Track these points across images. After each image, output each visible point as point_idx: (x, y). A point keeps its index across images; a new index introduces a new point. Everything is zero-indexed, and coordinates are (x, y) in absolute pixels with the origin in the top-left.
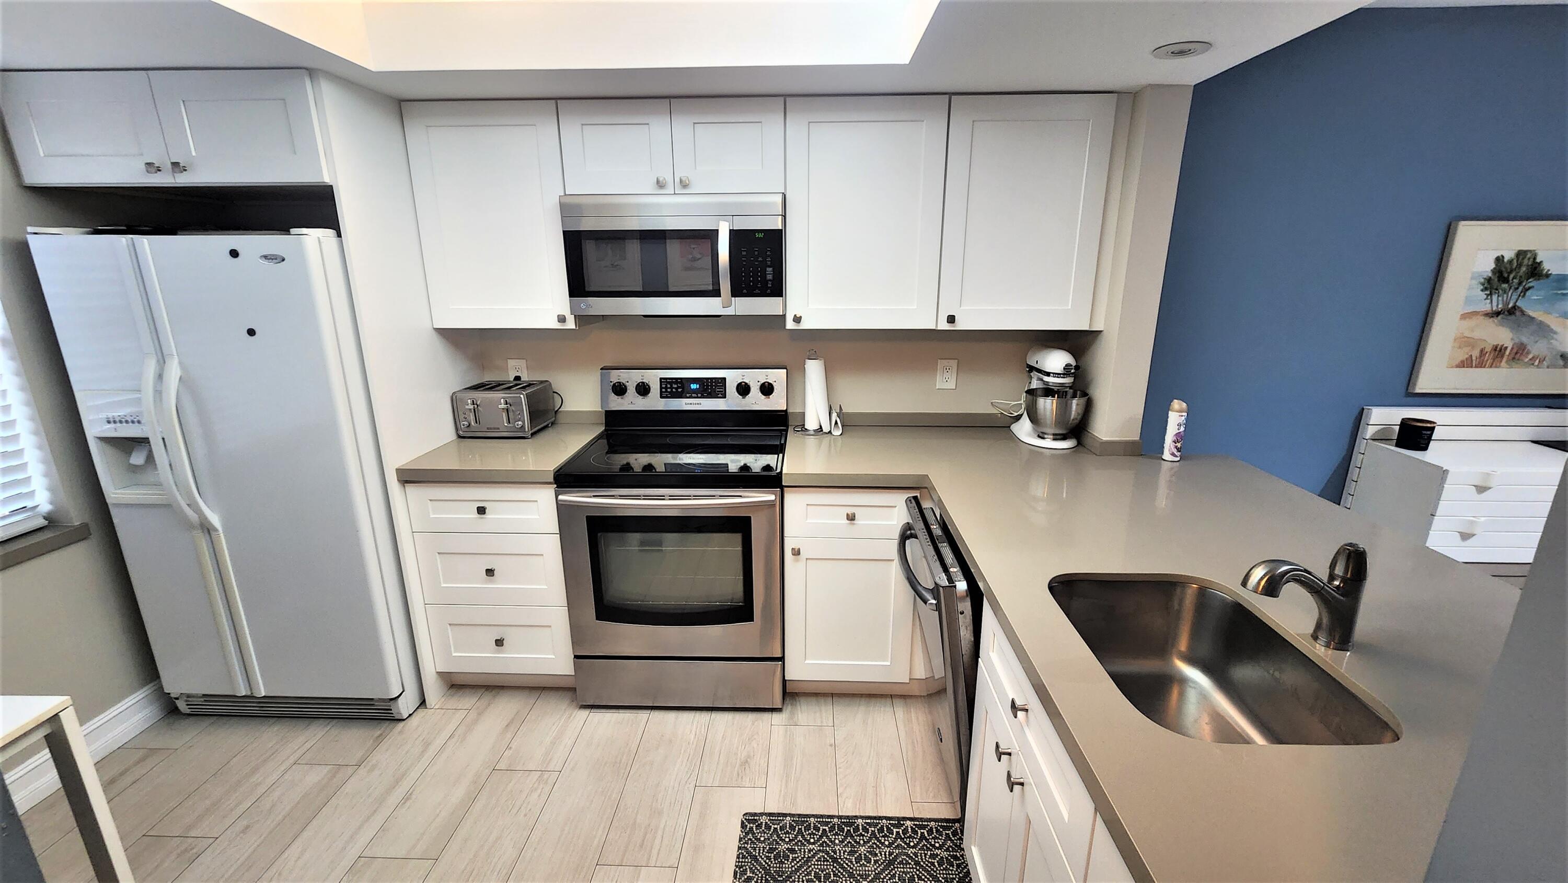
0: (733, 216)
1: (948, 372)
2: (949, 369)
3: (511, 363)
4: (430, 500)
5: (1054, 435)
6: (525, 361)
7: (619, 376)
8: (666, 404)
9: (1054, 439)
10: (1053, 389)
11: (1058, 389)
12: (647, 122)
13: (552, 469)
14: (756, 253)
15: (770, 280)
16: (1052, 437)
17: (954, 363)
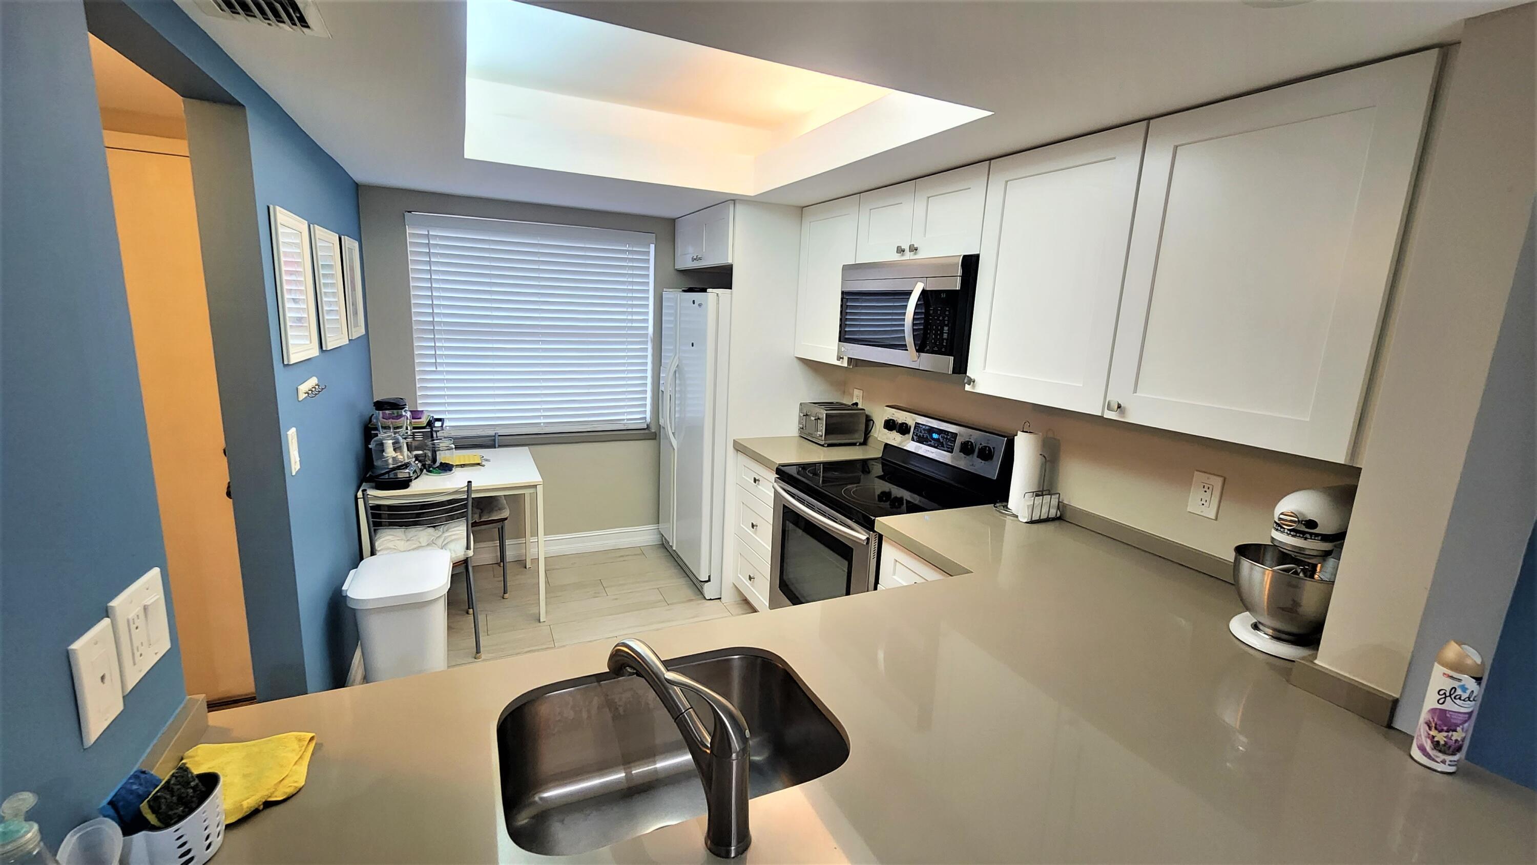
0: (927, 277)
1: (1206, 491)
2: (1209, 488)
3: (857, 392)
4: (744, 466)
5: (1274, 629)
6: (862, 391)
7: (893, 414)
8: (916, 448)
9: (1275, 638)
10: (1290, 555)
11: (1295, 556)
12: (900, 202)
13: (778, 463)
14: (939, 312)
15: (945, 339)
16: (1270, 632)
17: (1217, 482)
